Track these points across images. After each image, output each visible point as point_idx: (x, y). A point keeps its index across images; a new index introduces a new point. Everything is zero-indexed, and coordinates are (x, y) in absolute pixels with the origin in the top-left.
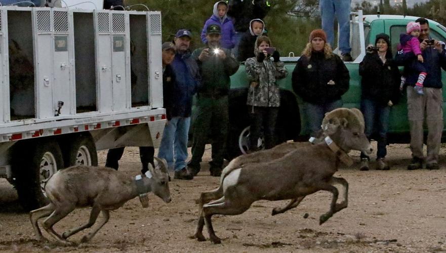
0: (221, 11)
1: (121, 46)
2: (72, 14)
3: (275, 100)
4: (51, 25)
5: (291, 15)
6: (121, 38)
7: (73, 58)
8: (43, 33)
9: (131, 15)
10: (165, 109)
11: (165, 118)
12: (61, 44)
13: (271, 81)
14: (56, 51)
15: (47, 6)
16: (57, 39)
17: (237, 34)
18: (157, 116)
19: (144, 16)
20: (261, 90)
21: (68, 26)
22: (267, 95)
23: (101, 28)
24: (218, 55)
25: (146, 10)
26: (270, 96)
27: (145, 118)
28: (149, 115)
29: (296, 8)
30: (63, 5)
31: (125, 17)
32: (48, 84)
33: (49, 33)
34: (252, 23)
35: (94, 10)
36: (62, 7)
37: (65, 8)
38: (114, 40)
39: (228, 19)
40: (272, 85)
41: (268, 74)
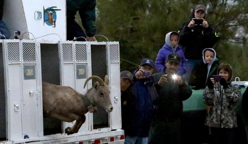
0: (174, 42)
1: (83, 74)
2: (40, 45)
3: (227, 122)
4: (20, 56)
5: (232, 42)
6: (84, 67)
7: (40, 85)
8: (13, 63)
9: (92, 45)
10: (124, 130)
11: (123, 139)
12: (30, 72)
13: (224, 105)
14: (25, 79)
15: (16, 38)
16: (26, 68)
17: (187, 61)
18: (117, 137)
19: (104, 46)
20: (214, 112)
21: (36, 56)
22: (219, 117)
23: (65, 58)
24: (177, 81)
25: (106, 41)
26: (222, 118)
27: (106, 138)
28: (109, 136)
29: (237, 35)
30: (31, 37)
31: (87, 48)
32: (18, 109)
33: (19, 63)
34: (204, 52)
35: (59, 41)
36: (30, 39)
37: (33, 39)
38: (77, 68)
39: (180, 47)
40: (225, 108)
41: (222, 98)
